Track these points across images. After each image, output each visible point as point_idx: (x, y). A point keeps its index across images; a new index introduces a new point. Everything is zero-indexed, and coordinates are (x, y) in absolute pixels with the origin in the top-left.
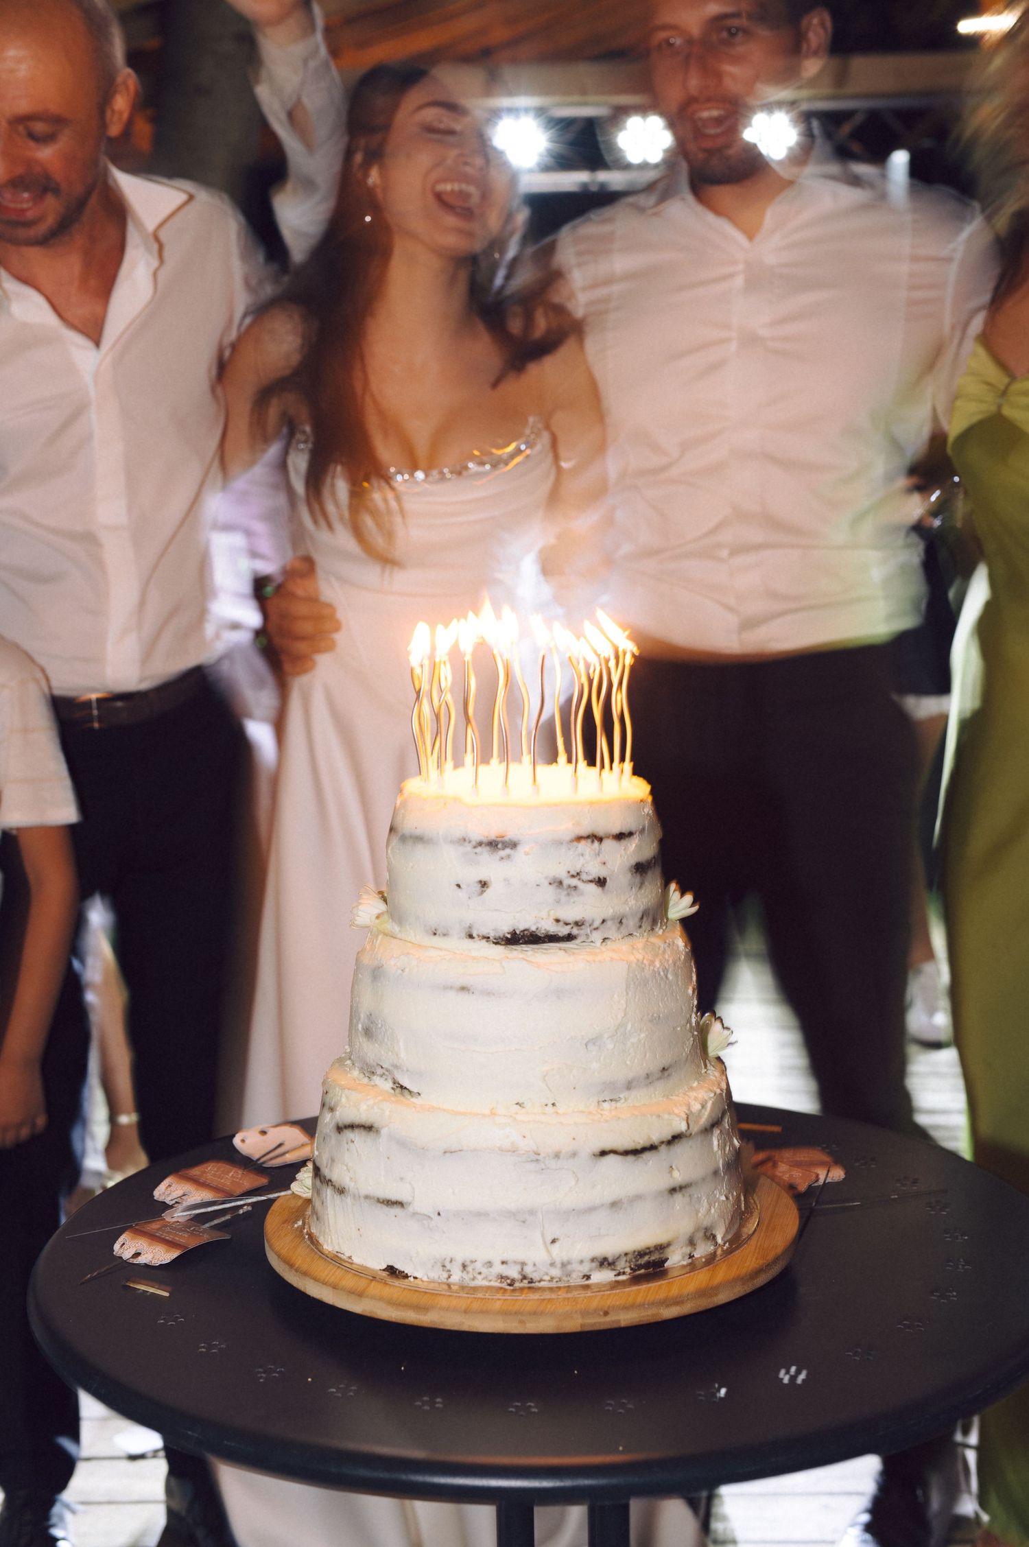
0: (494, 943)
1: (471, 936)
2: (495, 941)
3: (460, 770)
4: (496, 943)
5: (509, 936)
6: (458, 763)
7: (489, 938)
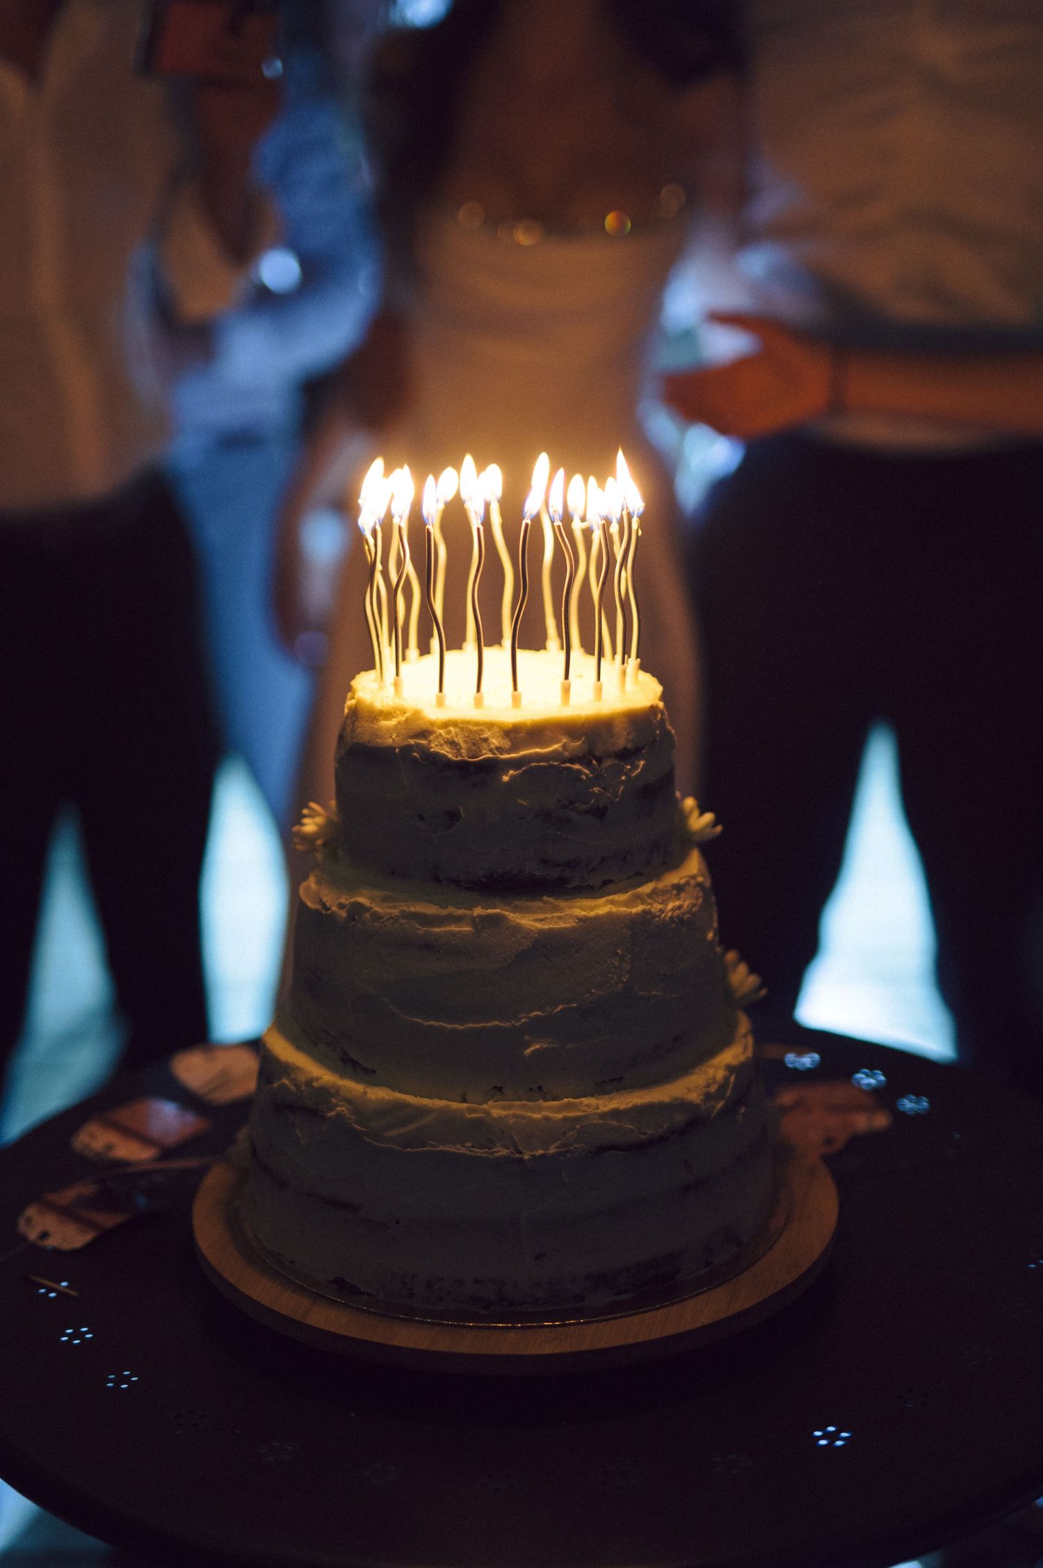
0: (465, 888)
1: (437, 880)
2: (466, 885)
3: (427, 657)
4: (469, 889)
5: (484, 880)
6: (424, 649)
7: (460, 882)
